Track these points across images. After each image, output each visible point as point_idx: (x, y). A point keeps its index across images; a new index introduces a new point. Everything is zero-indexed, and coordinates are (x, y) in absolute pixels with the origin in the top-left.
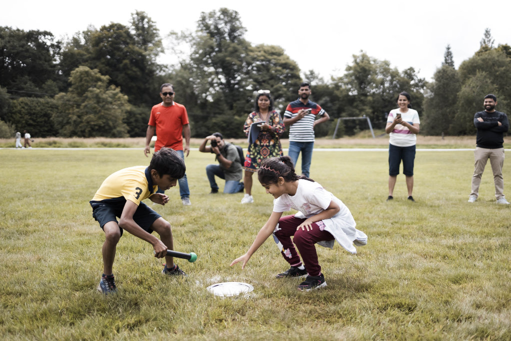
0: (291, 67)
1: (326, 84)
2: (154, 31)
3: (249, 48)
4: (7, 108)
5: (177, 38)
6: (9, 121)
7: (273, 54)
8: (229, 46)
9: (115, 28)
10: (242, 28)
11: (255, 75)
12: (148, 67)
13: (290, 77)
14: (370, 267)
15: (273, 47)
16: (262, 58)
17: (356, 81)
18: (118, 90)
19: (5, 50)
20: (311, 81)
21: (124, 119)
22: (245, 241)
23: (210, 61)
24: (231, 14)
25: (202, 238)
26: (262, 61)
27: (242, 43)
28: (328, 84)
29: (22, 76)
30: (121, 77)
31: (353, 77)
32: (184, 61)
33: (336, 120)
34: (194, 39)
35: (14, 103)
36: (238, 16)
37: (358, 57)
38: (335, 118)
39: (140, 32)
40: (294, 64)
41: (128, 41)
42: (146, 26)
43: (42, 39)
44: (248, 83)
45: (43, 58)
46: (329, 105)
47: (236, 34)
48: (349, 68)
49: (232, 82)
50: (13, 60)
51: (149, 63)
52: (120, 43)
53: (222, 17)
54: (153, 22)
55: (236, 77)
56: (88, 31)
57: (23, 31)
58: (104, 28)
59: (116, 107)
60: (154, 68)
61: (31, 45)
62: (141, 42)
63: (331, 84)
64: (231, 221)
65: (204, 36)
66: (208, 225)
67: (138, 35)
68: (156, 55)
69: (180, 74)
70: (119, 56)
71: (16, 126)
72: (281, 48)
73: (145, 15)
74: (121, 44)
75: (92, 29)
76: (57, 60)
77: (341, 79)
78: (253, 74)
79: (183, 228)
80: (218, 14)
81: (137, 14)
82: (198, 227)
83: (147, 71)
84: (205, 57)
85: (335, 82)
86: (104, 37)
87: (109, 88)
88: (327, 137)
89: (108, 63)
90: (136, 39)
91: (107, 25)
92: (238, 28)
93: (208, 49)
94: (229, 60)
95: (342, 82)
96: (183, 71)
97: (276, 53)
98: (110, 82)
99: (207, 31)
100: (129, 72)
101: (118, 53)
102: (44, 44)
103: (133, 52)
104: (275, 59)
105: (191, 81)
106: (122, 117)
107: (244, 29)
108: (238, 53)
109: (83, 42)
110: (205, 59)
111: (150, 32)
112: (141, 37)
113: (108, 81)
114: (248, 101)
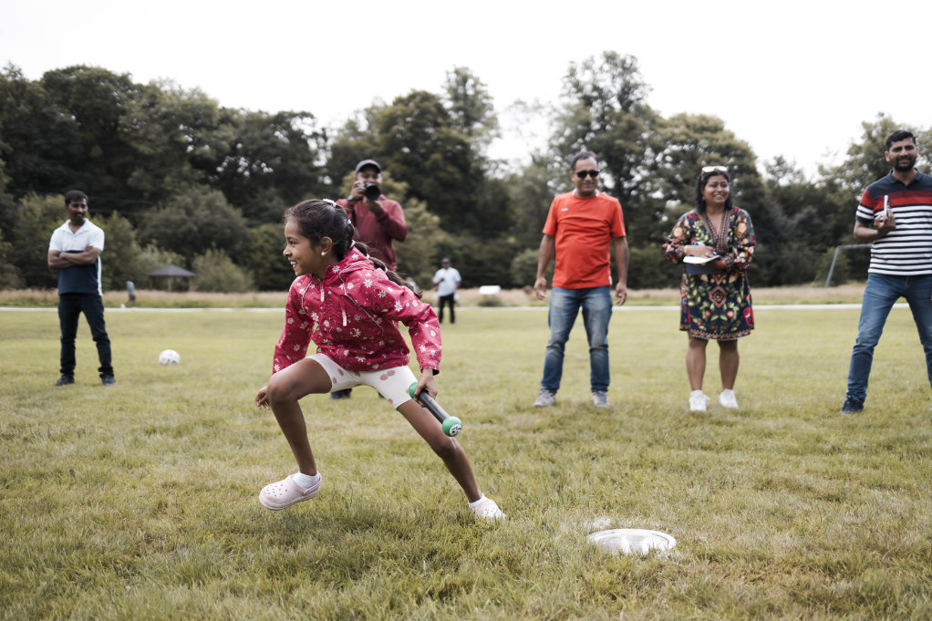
0: (739, 152)
1: (809, 183)
2: (485, 101)
3: (658, 120)
4: (241, 243)
5: (526, 109)
6: (245, 264)
7: (703, 129)
8: (619, 119)
9: (418, 99)
10: (644, 85)
11: (669, 170)
12: (473, 165)
13: (736, 171)
14: (921, 512)
15: (703, 118)
16: (683, 137)
17: (870, 174)
18: (422, 206)
19: (239, 146)
20: (779, 178)
21: (432, 258)
22: (657, 461)
23: (584, 150)
24: (624, 62)
25: (574, 453)
26: (682, 143)
27: (644, 112)
28: (813, 182)
29: (266, 187)
30: (427, 184)
31: (865, 167)
32: (538, 150)
33: (830, 250)
34: (555, 110)
35: (253, 234)
36: (637, 65)
37: (875, 127)
38: (831, 246)
39: (461, 103)
40: (744, 147)
41: (440, 120)
42: (470, 92)
43: (297, 124)
44: (656, 185)
45: (299, 156)
46: (817, 221)
47: (632, 97)
48: (855, 150)
49: (626, 185)
50: (252, 162)
51: (476, 157)
52: (425, 126)
53: (606, 67)
54: (482, 85)
55: (633, 177)
56: (374, 107)
57: (267, 113)
58: (399, 101)
59: (419, 237)
60: (485, 166)
61: (280, 135)
62: (461, 121)
63: (820, 182)
64: (629, 424)
65: (576, 106)
66: (586, 431)
67: (457, 110)
68: (488, 142)
69: (530, 175)
70: (425, 147)
71: (256, 273)
72: (718, 119)
73: (469, 73)
74: (428, 127)
75: (379, 104)
76: (322, 161)
77: (840, 171)
78: (665, 169)
79: (538, 434)
80: (600, 61)
81: (457, 72)
82: (566, 434)
83: (471, 171)
84: (576, 141)
85: (829, 177)
86: (399, 116)
87: (407, 204)
88: (813, 284)
89: (406, 161)
90: (454, 116)
91: (405, 94)
92: (636, 86)
93: (580, 127)
94: (619, 145)
95: (841, 178)
96: (535, 168)
97: (709, 128)
98: (410, 194)
99: (580, 95)
100: (442, 175)
101: (421, 142)
102: (300, 133)
103: (448, 140)
104: (707, 138)
105: (550, 188)
106: (428, 255)
107: (647, 88)
108: (636, 132)
109: (363, 126)
110: (575, 146)
111: (478, 104)
112: (461, 113)
113: (405, 192)
114: (656, 219)
